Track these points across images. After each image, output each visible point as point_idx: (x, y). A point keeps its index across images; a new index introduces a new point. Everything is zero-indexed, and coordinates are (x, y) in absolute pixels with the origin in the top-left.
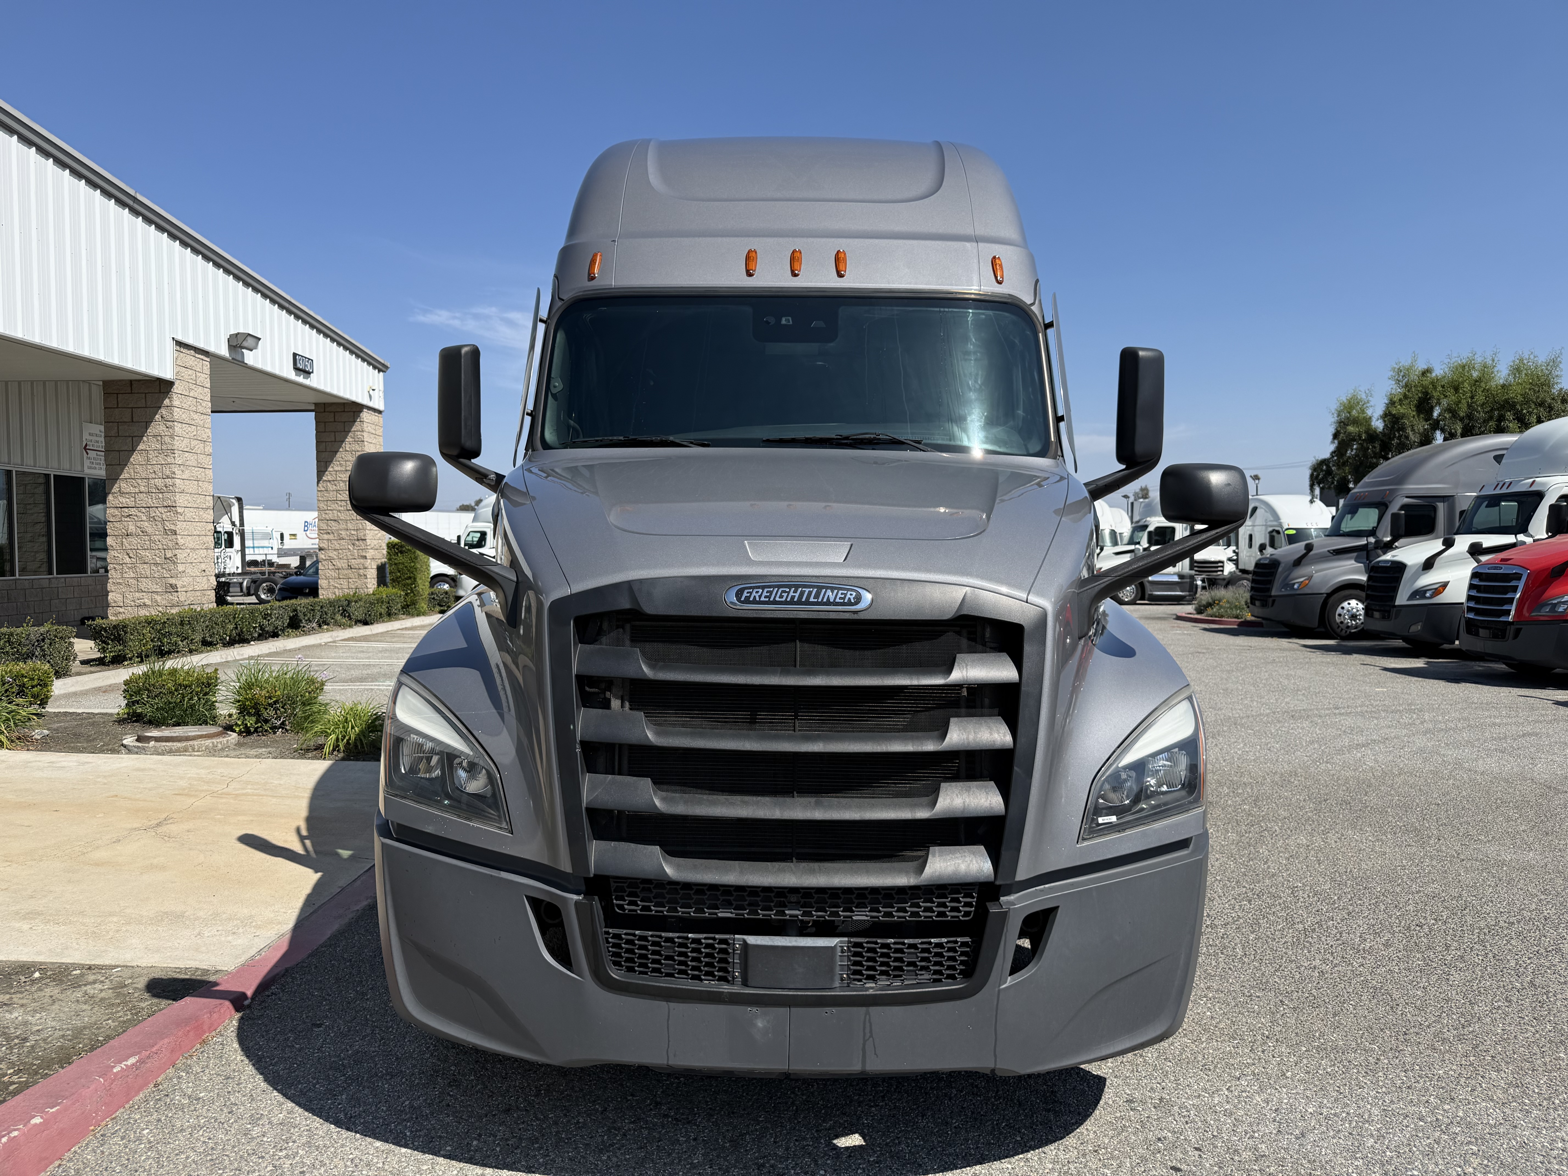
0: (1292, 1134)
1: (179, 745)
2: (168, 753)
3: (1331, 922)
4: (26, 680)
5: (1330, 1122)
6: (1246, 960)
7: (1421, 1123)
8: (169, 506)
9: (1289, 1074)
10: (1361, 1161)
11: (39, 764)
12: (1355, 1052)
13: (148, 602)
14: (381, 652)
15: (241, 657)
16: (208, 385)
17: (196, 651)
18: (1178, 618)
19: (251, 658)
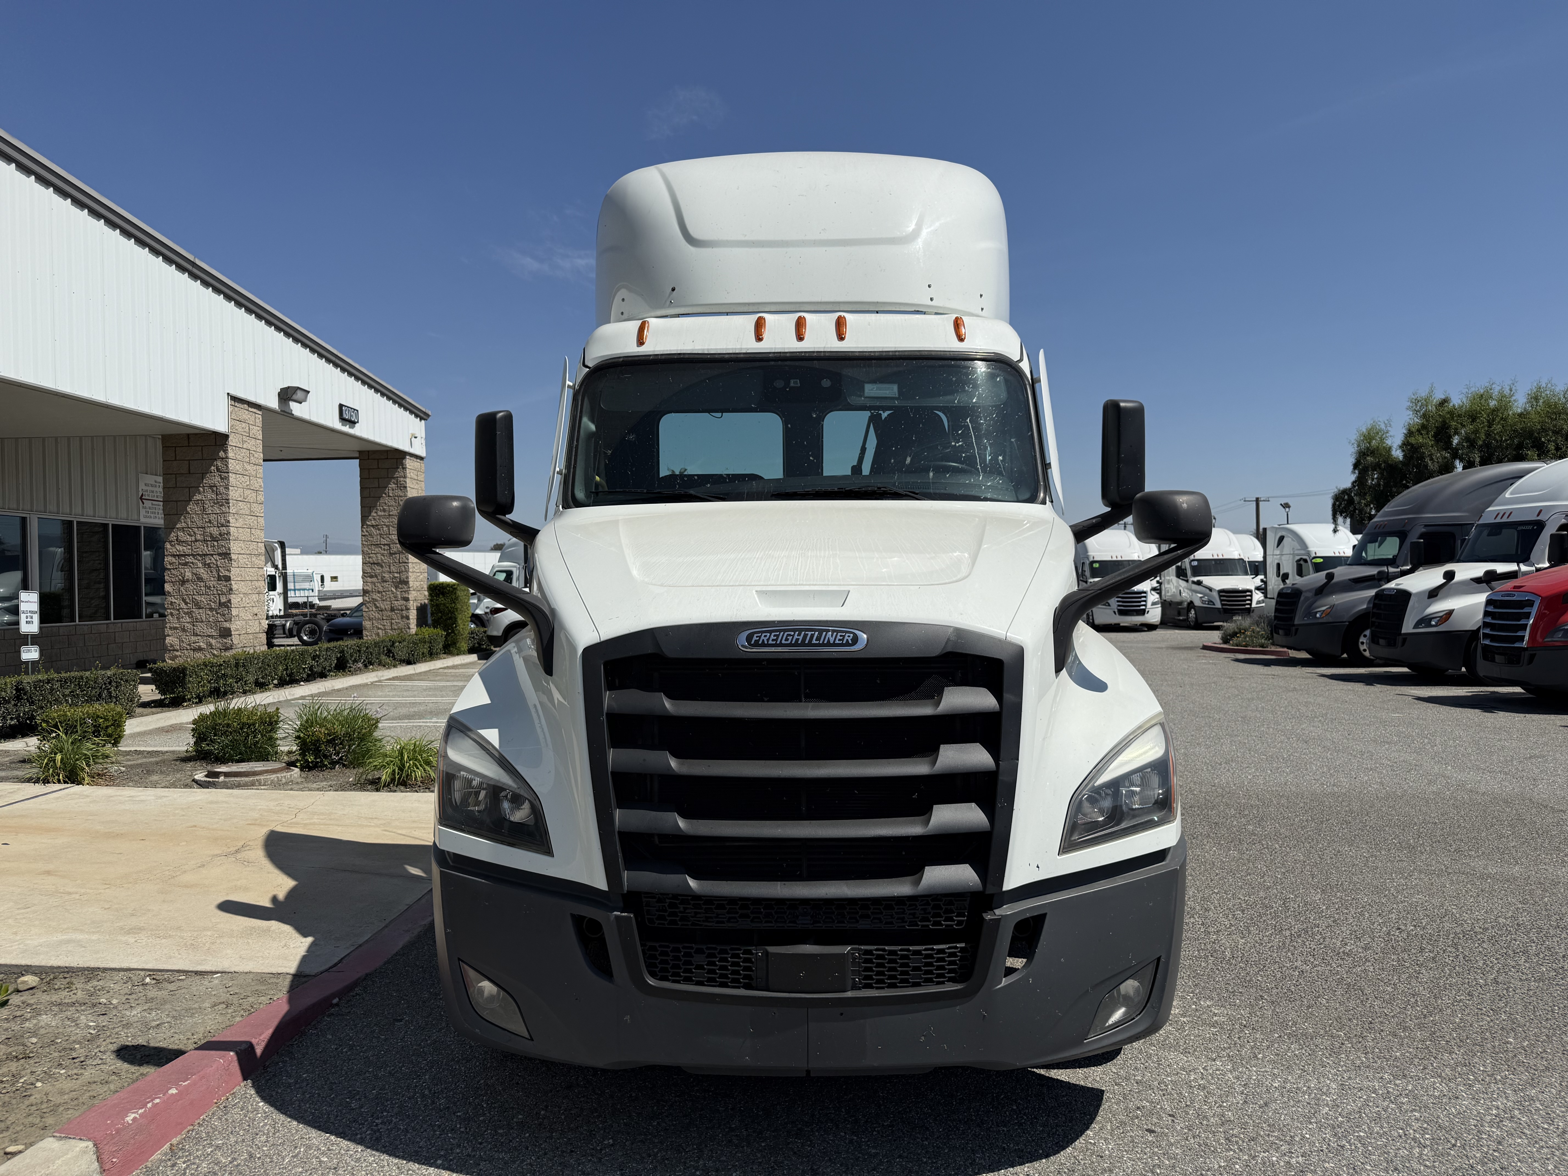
0: (1256, 1103)
1: (247, 779)
2: (237, 787)
3: (1317, 929)
4: (101, 720)
5: (1292, 1094)
6: (1234, 962)
7: (1373, 1095)
8: (224, 554)
9: (1260, 1056)
10: (1315, 1125)
11: (120, 798)
12: (1322, 1039)
13: (203, 645)
14: (425, 690)
15: (292, 698)
16: (260, 437)
17: (250, 691)
18: (1205, 648)
19: (303, 698)
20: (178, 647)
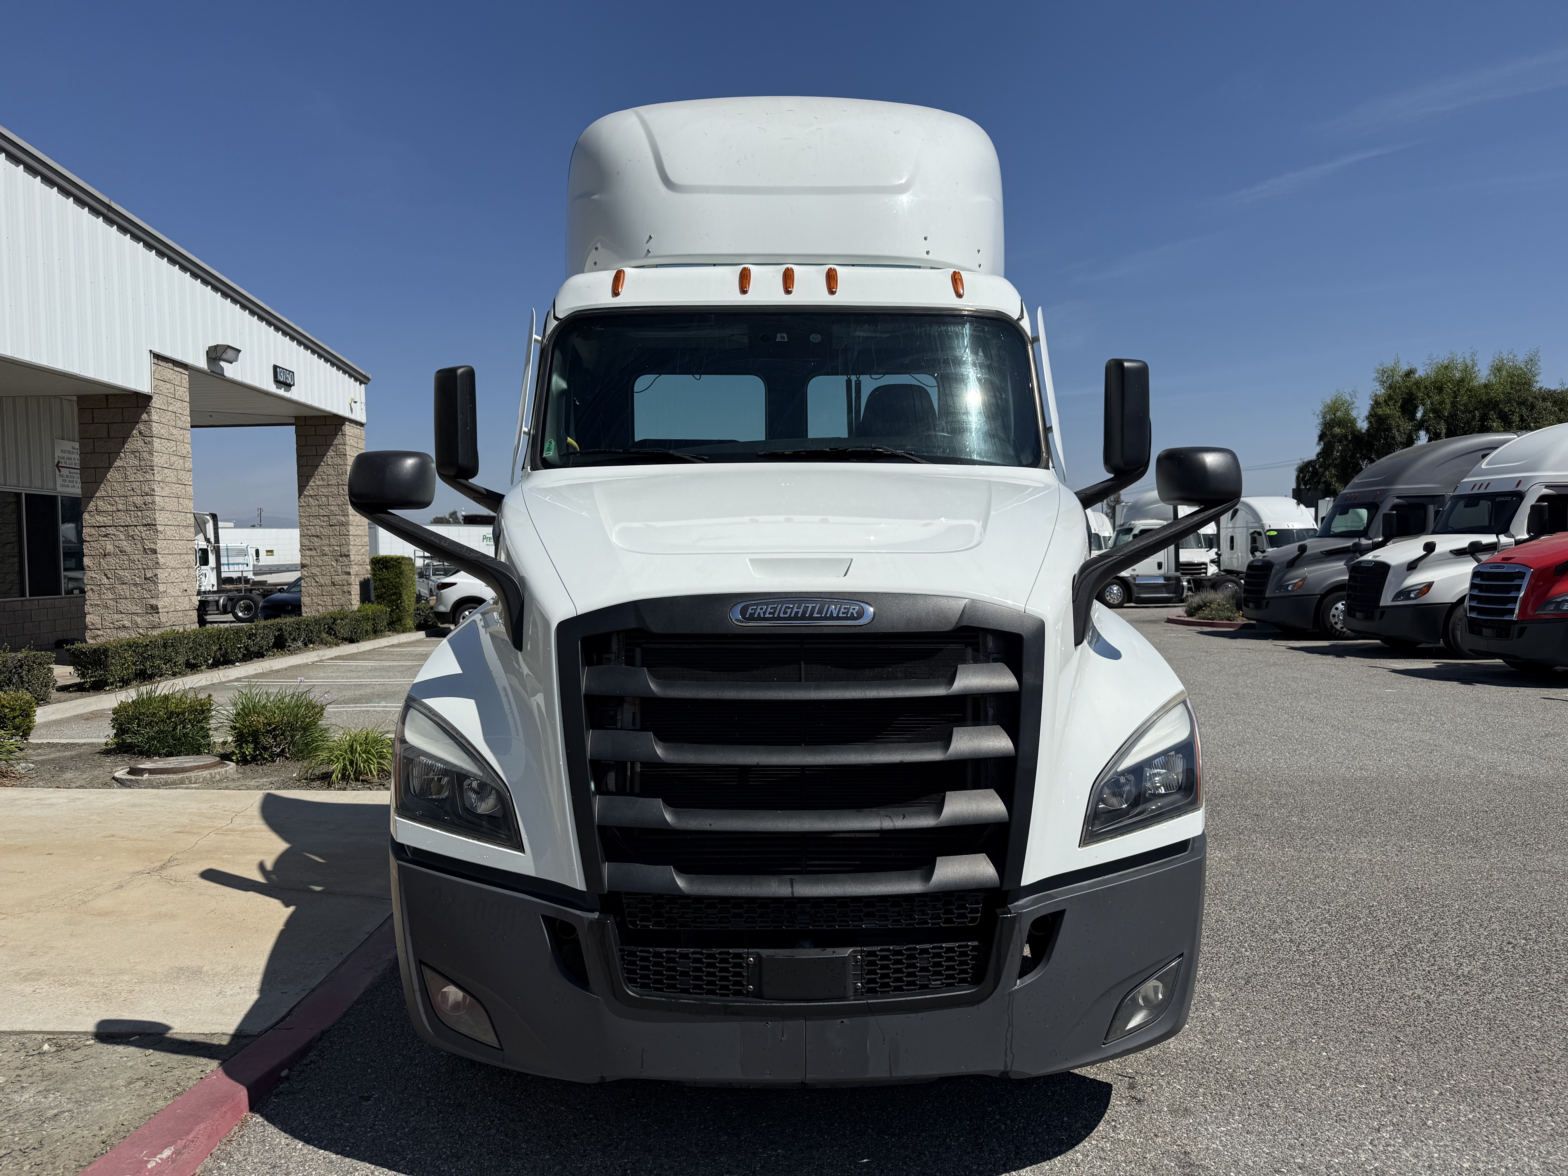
1: (174, 777)
2: (163, 786)
4: (7, 710)
8: (149, 525)
11: (27, 801)
12: (1491, 1095)
13: (127, 624)
14: (371, 671)
15: (227, 679)
16: (187, 399)
17: (180, 673)
18: (1169, 621)
19: (238, 680)
20: (100, 626)
